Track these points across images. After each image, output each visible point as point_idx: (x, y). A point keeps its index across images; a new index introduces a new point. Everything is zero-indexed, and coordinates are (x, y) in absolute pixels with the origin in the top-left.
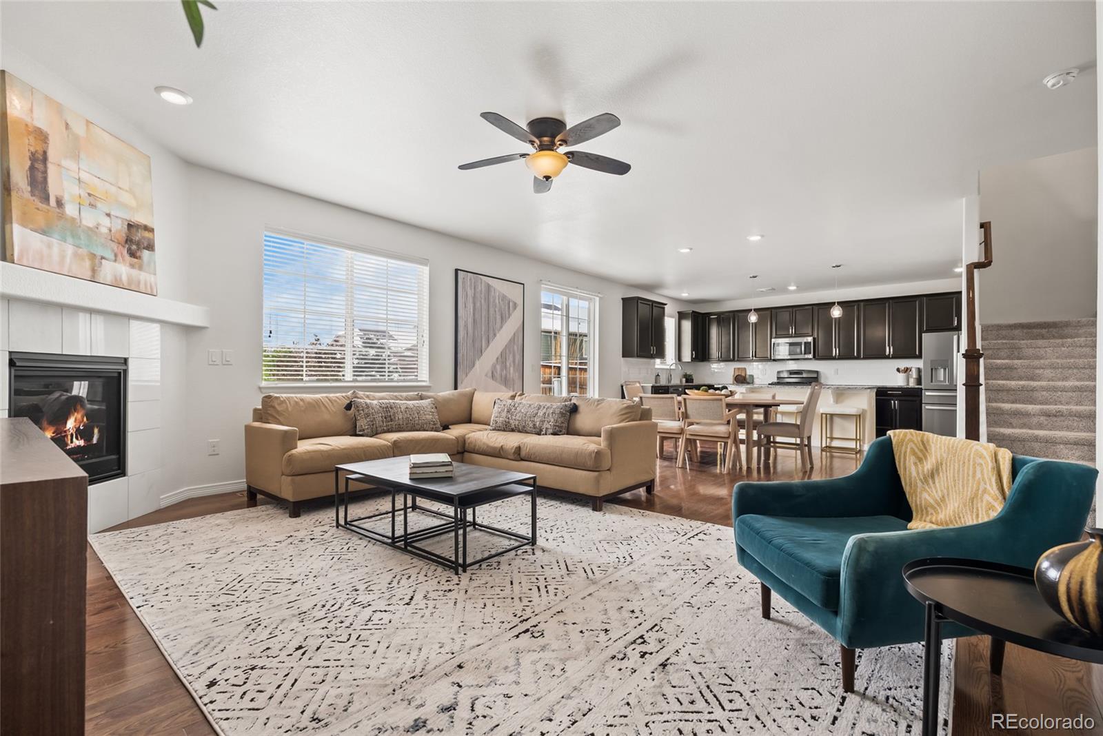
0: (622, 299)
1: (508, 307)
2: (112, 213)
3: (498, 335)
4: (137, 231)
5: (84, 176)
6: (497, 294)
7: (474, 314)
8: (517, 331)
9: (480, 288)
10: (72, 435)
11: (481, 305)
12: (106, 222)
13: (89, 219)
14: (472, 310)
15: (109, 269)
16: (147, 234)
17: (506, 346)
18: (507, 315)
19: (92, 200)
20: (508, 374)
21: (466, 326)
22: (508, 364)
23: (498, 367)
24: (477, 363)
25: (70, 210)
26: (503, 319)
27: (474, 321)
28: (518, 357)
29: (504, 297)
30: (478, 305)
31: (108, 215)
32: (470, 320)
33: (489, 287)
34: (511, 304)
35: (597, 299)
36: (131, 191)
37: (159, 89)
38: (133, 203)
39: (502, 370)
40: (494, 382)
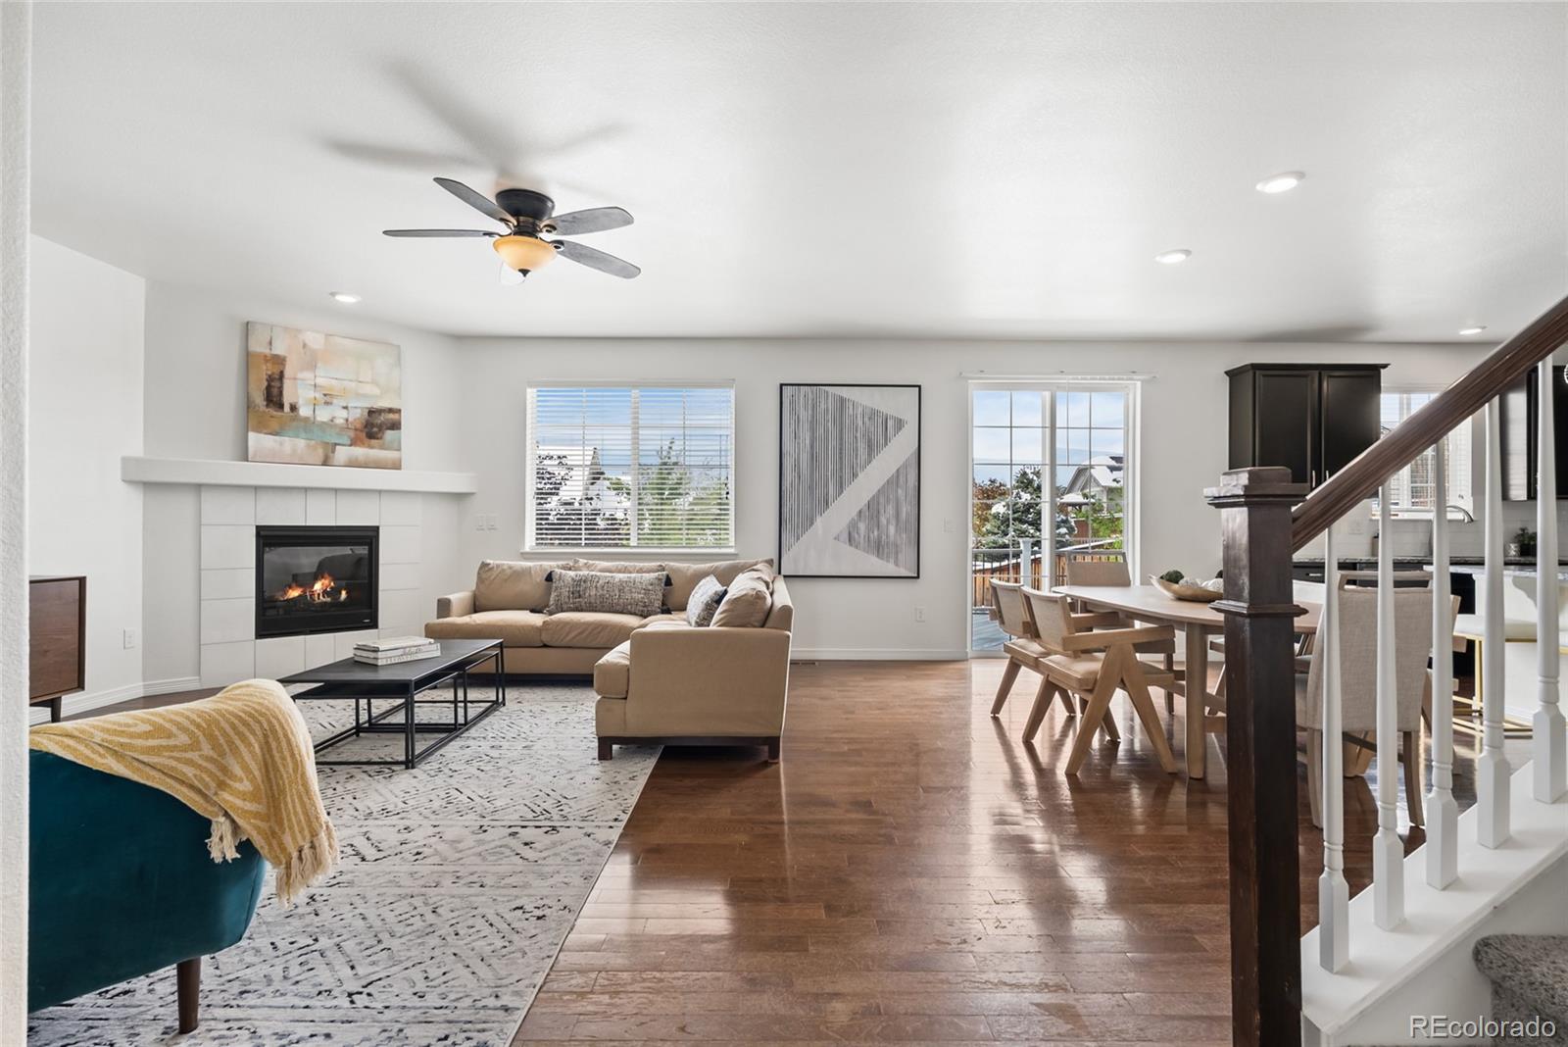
0: (1227, 373)
1: (883, 428)
2: (349, 405)
3: (861, 475)
4: (380, 414)
5: (319, 381)
6: (860, 410)
7: (812, 447)
8: (905, 466)
9: (822, 406)
10: (319, 595)
11: (826, 431)
12: (344, 414)
13: (323, 415)
14: (808, 442)
15: (343, 453)
16: (391, 416)
17: (879, 491)
18: (882, 441)
19: (328, 399)
20: (884, 537)
21: (797, 466)
22: (883, 520)
23: (862, 526)
24: (819, 521)
25: (304, 411)
26: (872, 449)
27: (813, 457)
28: (907, 509)
29: (874, 414)
30: (821, 431)
31: (346, 408)
32: (805, 458)
33: (842, 401)
34: (890, 423)
35: (1139, 383)
36: (374, 382)
37: (333, 294)
38: (377, 391)
39: (869, 530)
40: (852, 549)
